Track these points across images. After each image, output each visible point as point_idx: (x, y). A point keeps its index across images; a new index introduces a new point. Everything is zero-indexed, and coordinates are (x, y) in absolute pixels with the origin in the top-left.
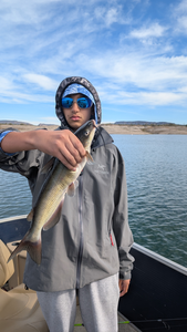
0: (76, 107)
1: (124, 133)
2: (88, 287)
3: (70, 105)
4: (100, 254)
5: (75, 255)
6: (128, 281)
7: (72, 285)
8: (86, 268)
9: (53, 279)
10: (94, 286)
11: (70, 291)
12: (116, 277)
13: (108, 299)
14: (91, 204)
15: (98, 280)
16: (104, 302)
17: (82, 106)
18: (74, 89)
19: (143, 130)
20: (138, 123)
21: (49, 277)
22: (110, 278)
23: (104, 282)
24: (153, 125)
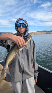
0: (22, 27)
1: (40, 34)
2: (25, 80)
3: (20, 27)
4: (29, 71)
5: (22, 71)
6: (37, 79)
7: (21, 80)
8: (25, 75)
9: (15, 78)
10: (27, 80)
11: (20, 82)
12: (33, 77)
13: (31, 84)
14: (26, 56)
15: (28, 78)
16: (30, 85)
17: (23, 27)
18: (21, 22)
19: (46, 33)
20: (44, 31)
21: (14, 78)
22: (32, 78)
23: (30, 79)
24: (48, 31)
